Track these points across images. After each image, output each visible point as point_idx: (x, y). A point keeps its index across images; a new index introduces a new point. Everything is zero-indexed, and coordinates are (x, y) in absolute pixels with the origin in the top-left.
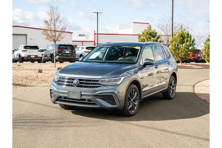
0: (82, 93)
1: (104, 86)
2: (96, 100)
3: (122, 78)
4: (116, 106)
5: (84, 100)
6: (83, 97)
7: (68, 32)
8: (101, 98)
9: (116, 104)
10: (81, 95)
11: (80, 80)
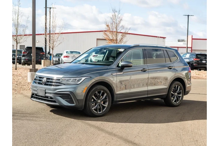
0: (46, 91)
1: (64, 85)
2: (55, 98)
3: (83, 78)
4: (74, 105)
5: (47, 97)
6: (47, 95)
7: (160, 37)
8: (60, 97)
9: (73, 103)
10: (46, 93)
11: (48, 79)
